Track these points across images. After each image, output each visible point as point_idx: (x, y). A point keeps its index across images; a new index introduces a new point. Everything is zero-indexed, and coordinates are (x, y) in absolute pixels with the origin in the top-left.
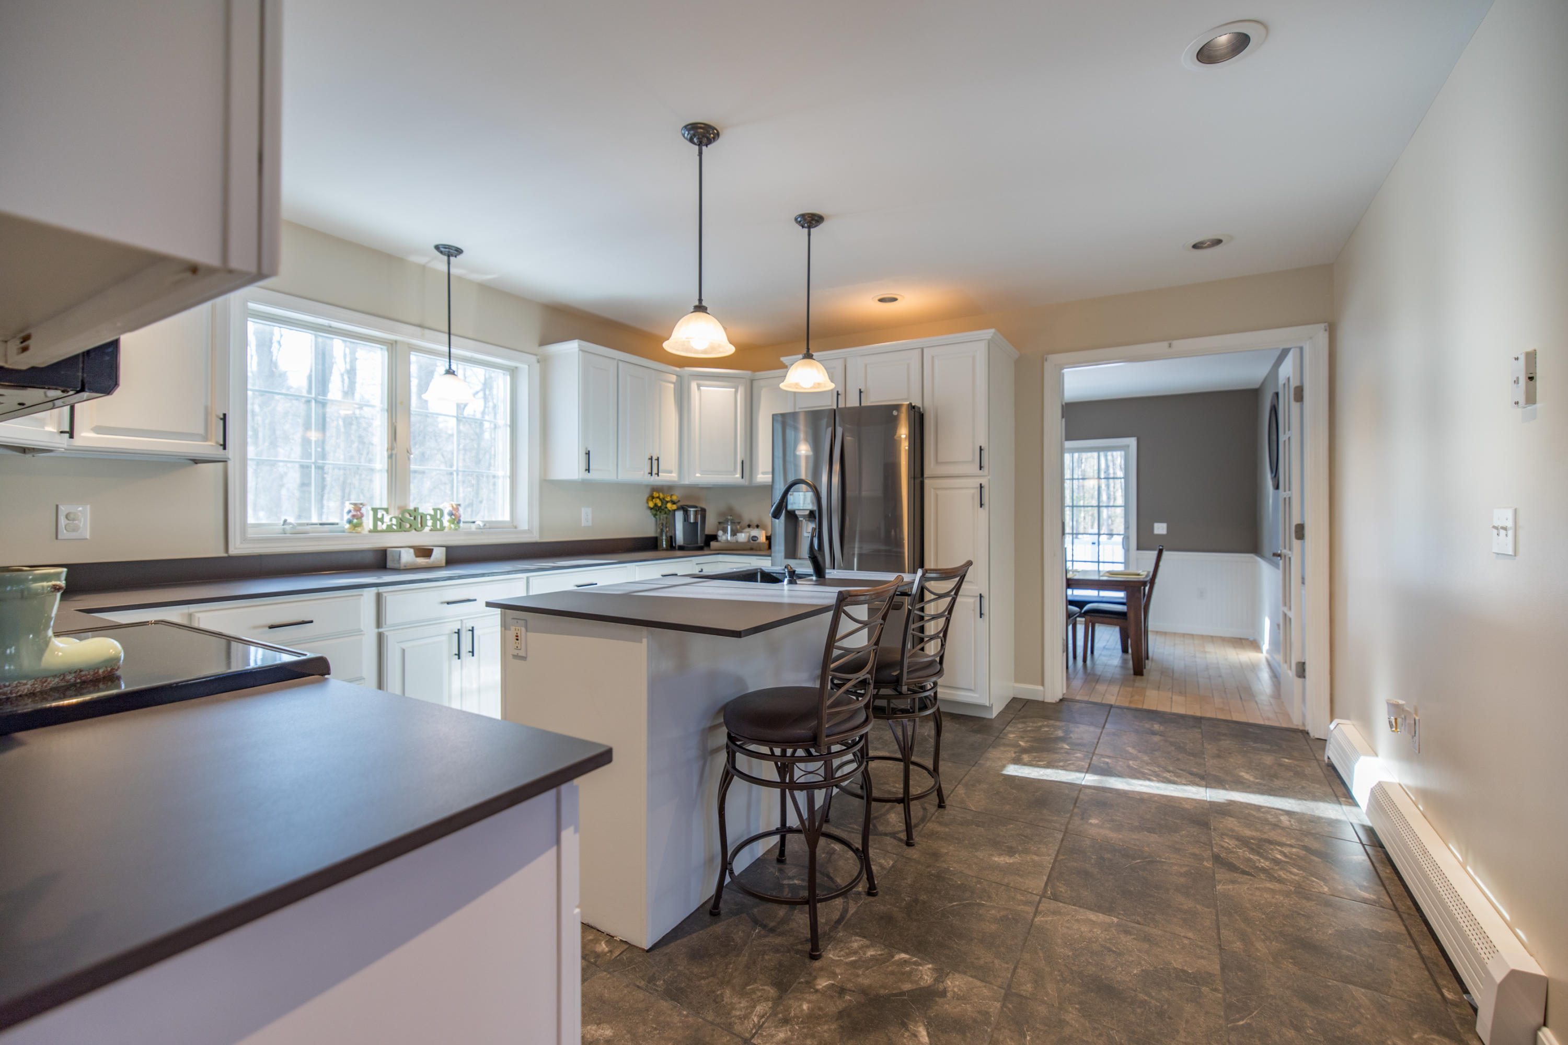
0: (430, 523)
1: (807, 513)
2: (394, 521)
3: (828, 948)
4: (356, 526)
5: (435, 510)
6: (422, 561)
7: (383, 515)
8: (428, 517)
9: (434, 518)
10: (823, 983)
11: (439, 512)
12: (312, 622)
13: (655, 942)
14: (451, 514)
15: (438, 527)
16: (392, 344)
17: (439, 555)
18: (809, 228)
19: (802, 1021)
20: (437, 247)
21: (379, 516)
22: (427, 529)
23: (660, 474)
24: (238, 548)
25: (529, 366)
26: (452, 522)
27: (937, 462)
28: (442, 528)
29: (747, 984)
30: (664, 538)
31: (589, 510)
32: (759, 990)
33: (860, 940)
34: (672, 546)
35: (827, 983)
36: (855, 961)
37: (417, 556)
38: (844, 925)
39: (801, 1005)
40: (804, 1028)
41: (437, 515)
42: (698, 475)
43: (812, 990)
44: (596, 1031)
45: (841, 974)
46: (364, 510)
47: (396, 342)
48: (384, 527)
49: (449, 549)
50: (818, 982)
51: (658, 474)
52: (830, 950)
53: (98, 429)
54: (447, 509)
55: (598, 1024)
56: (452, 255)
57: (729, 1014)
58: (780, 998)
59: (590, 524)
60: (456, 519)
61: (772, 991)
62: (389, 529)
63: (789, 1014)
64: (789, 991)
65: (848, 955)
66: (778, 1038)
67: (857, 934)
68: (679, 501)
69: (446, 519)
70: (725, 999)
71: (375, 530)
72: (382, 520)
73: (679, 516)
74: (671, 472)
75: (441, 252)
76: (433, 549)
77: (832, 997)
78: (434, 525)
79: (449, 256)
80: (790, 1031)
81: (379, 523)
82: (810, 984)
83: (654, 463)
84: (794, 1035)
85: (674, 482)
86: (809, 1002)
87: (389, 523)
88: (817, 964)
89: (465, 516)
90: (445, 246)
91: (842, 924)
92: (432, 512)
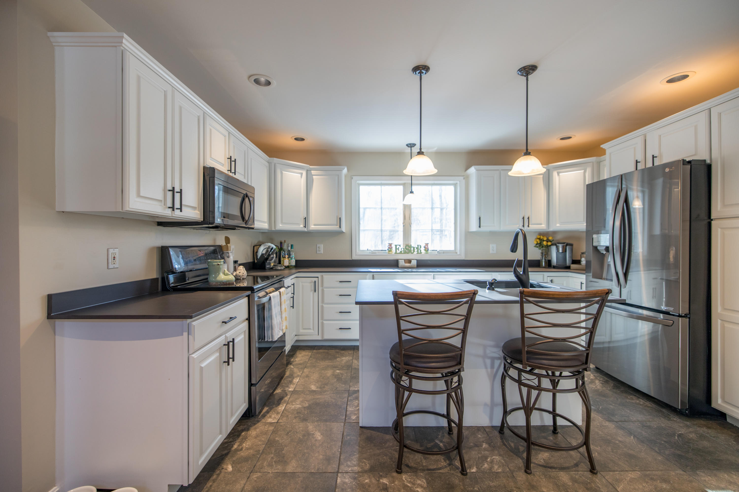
0: (416, 250)
1: (604, 247)
2: (403, 249)
3: (408, 474)
4: (390, 251)
5: (418, 246)
6: (408, 265)
7: (399, 247)
8: (415, 248)
9: (417, 248)
10: (385, 481)
11: (419, 246)
12: (351, 282)
13: (366, 426)
14: (425, 247)
15: (419, 252)
16: (404, 184)
17: (414, 263)
18: (527, 76)
19: (358, 483)
20: (407, 145)
21: (397, 248)
22: (415, 253)
23: (530, 226)
24: (355, 257)
25: (460, 181)
26: (425, 250)
27: (724, 205)
28: (421, 253)
29: (365, 459)
30: (543, 260)
31: (495, 246)
32: (365, 463)
33: (424, 483)
34: (549, 264)
35: (386, 482)
36: (408, 486)
37: (405, 263)
38: (429, 473)
39: (366, 479)
40: (355, 485)
41: (419, 247)
42: (558, 225)
43: (378, 479)
44: (318, 436)
45: (396, 485)
46: (392, 246)
47: (405, 183)
48: (399, 252)
49: (418, 261)
50: (384, 479)
51: (528, 226)
52: (407, 475)
53: (315, 225)
54: (423, 245)
55: (321, 434)
56: (412, 147)
57: (347, 461)
58: (366, 472)
59: (495, 252)
60: (427, 249)
61: (368, 467)
62: (401, 253)
63: (359, 478)
64: (372, 473)
65: (410, 482)
66: (345, 480)
67: (427, 480)
68: (553, 240)
69: (423, 249)
70: (353, 457)
71: (396, 253)
72: (398, 249)
73: (554, 249)
74: (541, 224)
75: (408, 147)
76: (411, 261)
77: (379, 487)
78: (418, 251)
79: (411, 148)
80: (351, 482)
81: (397, 250)
82: (381, 477)
83: (526, 220)
84: (350, 484)
85: (544, 229)
86: (370, 481)
87: (401, 250)
88: (395, 474)
89: (431, 248)
90: (410, 144)
91: (429, 472)
92: (417, 247)
